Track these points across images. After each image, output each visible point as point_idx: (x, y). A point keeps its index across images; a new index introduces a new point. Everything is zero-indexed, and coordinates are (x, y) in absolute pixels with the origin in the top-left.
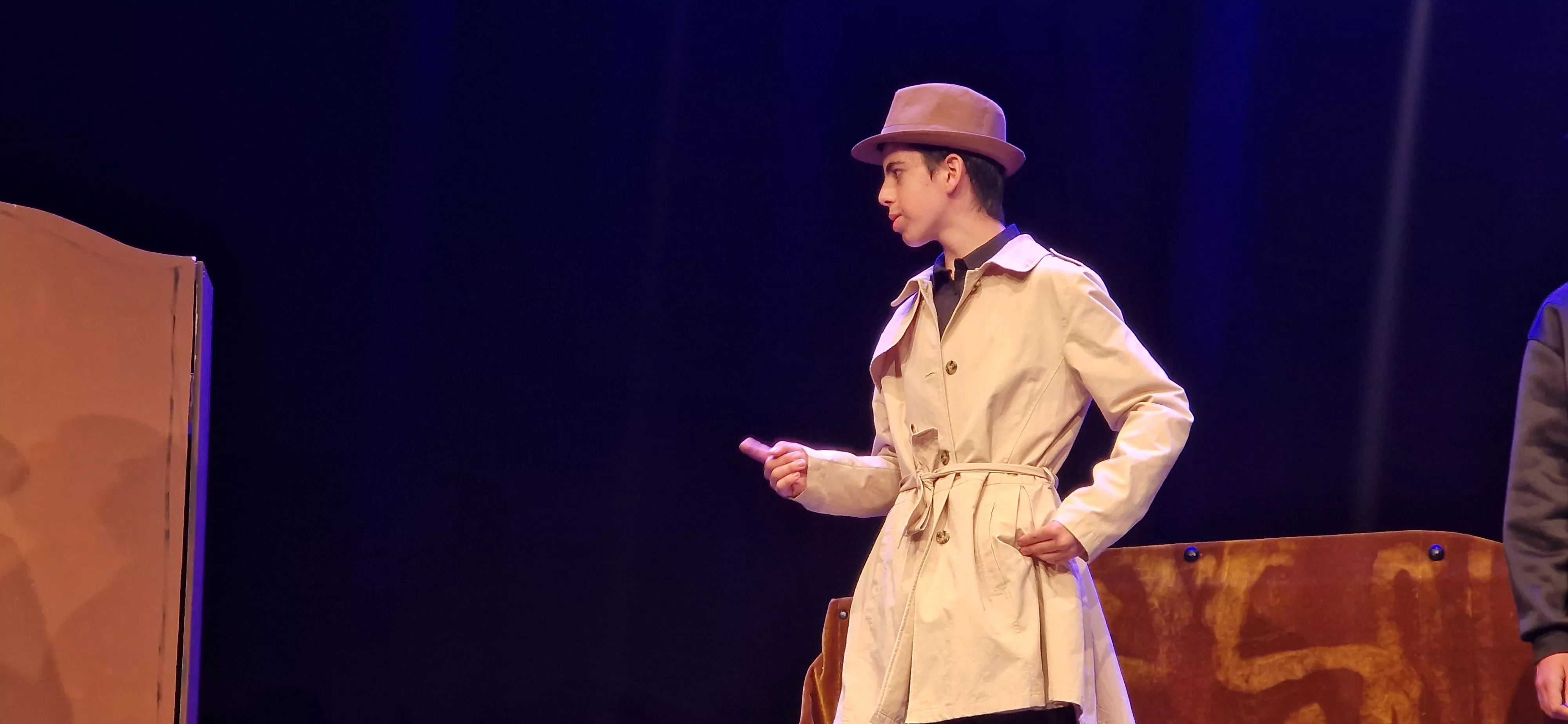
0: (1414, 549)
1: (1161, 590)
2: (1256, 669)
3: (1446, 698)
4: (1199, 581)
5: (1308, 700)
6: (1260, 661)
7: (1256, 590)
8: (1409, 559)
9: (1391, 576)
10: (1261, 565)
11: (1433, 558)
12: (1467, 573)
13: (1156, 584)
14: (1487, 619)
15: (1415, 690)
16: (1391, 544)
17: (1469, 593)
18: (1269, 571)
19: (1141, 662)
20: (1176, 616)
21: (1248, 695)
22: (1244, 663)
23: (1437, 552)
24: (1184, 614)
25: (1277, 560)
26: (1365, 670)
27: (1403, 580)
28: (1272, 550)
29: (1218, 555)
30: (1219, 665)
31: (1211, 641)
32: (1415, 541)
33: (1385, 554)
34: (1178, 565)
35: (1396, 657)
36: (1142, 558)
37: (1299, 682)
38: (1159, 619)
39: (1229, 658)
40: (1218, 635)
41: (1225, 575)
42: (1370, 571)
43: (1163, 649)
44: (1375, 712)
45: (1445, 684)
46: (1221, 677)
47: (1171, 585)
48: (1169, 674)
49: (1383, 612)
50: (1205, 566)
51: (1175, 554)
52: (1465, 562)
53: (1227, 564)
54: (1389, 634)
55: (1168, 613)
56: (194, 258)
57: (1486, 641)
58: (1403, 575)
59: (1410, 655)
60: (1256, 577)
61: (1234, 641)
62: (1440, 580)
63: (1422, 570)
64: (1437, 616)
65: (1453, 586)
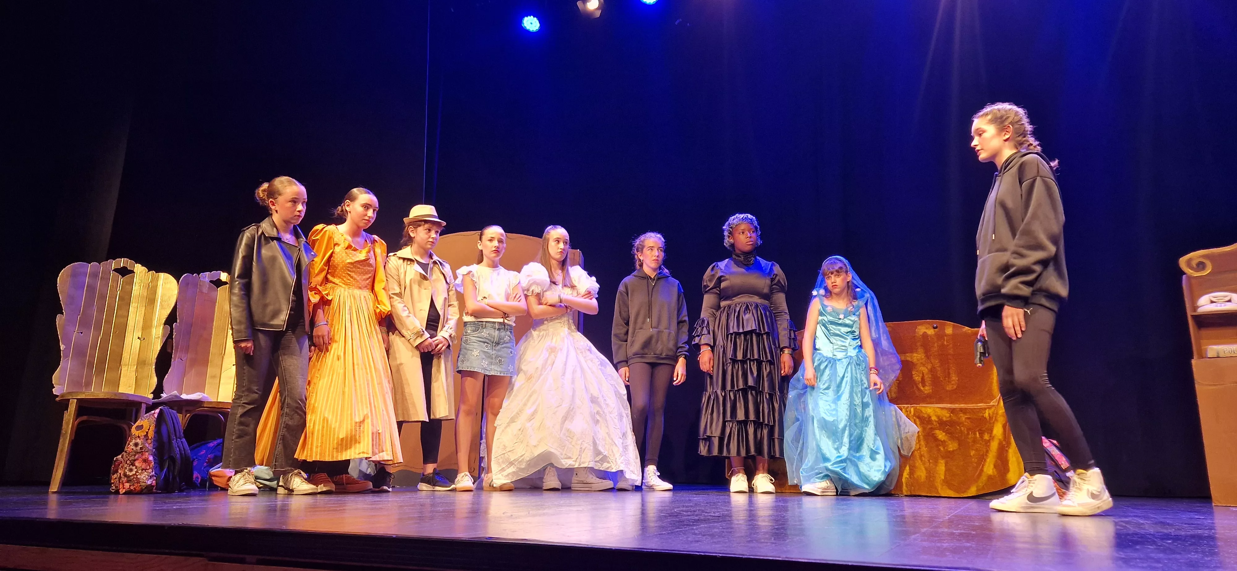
0: (928, 326)
3: (939, 369)
8: (927, 328)
9: (922, 333)
11: (934, 328)
12: (945, 332)
14: (951, 346)
15: (929, 367)
16: (922, 324)
17: (946, 338)
23: (935, 326)
26: (915, 360)
27: (925, 335)
32: (929, 323)
33: (919, 327)
35: (923, 357)
42: (915, 332)
44: (917, 373)
45: (939, 365)
49: (918, 344)
52: (944, 329)
54: (921, 350)
57: (951, 352)
58: (925, 332)
59: (928, 356)
62: (936, 335)
63: (931, 332)
64: (936, 345)
65: (940, 336)
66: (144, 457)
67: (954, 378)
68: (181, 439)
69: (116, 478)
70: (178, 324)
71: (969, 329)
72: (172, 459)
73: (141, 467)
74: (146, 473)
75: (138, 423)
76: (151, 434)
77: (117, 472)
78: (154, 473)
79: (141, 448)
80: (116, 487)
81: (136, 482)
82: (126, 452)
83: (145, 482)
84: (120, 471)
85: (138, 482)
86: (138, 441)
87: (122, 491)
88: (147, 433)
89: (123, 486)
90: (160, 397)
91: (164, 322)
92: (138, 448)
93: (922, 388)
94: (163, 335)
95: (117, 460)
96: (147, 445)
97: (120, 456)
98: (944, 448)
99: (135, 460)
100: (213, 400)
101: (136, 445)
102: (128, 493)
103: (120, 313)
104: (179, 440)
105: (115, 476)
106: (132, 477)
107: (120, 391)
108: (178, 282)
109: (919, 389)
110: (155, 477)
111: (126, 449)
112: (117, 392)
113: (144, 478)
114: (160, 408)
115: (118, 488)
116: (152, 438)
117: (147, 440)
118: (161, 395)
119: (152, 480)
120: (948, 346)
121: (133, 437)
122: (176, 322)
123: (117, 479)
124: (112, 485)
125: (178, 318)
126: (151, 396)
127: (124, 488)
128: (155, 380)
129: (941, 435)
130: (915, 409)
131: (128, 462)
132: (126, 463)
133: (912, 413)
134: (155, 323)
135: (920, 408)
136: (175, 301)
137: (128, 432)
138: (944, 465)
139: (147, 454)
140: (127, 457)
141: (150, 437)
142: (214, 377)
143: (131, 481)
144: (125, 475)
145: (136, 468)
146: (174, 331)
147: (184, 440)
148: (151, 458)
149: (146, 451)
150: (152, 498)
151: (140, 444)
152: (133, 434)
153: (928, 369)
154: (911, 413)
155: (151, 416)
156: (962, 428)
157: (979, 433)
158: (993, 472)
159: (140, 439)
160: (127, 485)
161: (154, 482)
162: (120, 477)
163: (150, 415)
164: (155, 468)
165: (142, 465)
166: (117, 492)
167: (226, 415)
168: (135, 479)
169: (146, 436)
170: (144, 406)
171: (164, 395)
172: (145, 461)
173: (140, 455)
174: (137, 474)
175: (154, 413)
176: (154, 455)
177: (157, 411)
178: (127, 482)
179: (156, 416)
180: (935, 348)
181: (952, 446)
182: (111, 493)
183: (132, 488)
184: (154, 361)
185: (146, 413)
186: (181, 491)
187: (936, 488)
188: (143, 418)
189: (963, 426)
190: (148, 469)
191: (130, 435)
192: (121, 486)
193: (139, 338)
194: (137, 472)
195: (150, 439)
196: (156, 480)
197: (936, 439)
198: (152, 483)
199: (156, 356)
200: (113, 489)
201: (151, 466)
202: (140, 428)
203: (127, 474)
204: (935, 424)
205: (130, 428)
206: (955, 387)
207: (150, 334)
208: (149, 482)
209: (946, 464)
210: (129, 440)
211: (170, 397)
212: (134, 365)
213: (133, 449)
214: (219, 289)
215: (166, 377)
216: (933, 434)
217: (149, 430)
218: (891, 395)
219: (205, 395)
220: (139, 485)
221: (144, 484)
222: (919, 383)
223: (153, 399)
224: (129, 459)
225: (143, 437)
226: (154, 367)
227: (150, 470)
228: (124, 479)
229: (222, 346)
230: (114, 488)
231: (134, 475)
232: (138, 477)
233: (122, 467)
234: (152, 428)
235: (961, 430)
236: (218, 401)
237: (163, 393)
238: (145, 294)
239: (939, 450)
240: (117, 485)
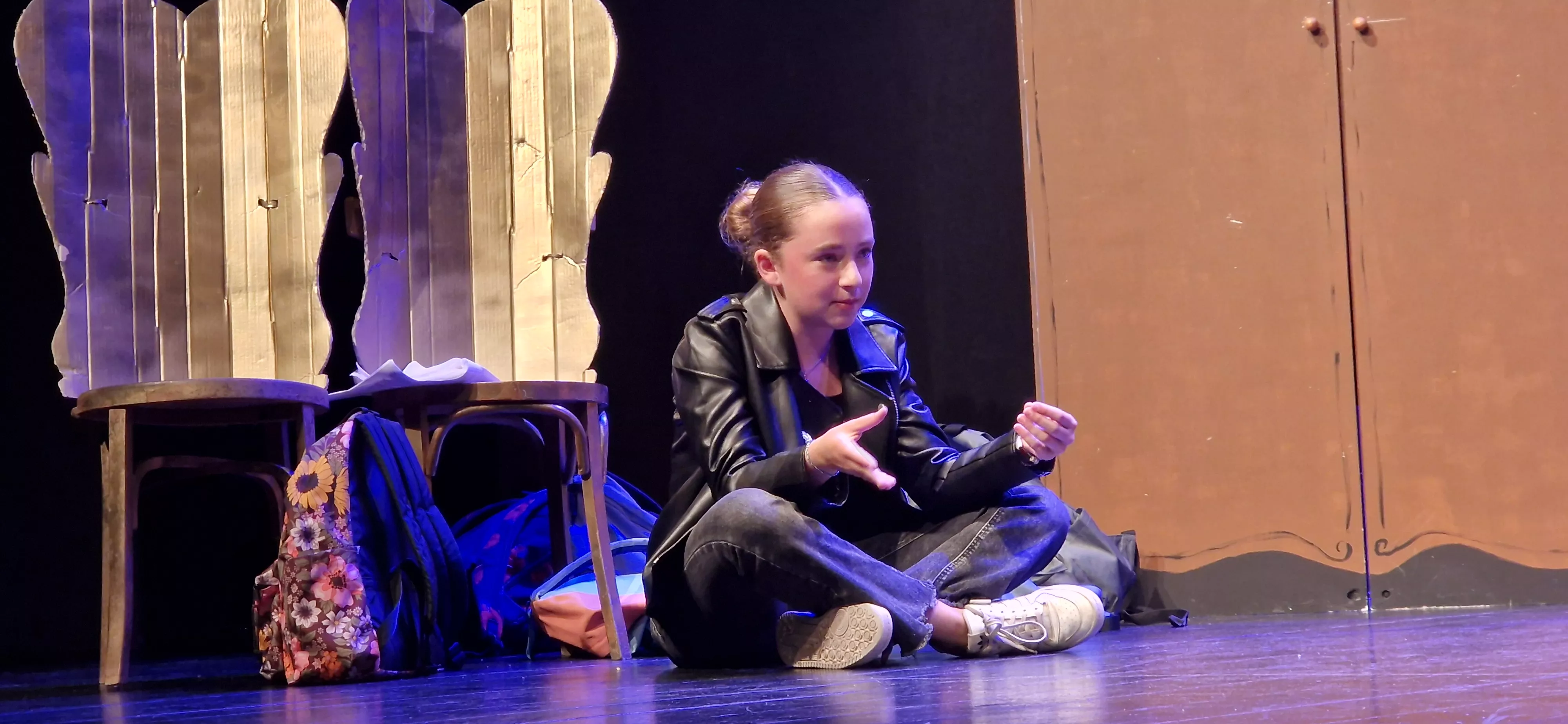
66: (334, 571)
68: (426, 509)
69: (268, 639)
70: (364, 145)
72: (413, 573)
73: (331, 600)
74: (347, 619)
75: (303, 468)
76: (342, 501)
77: (267, 618)
78: (368, 617)
79: (323, 545)
80: (275, 664)
81: (325, 646)
82: (283, 559)
83: (351, 647)
84: (276, 617)
85: (332, 648)
86: (310, 522)
87: (292, 676)
88: (331, 496)
89: (293, 661)
90: (351, 382)
91: (321, 144)
92: (315, 544)
94: (327, 189)
95: (263, 585)
96: (336, 534)
97: (270, 572)
99: (312, 582)
100: (502, 376)
101: (307, 535)
102: (309, 681)
103: (197, 128)
104: (421, 512)
105: (266, 631)
106: (313, 634)
107: (236, 375)
108: (344, 15)
110: (375, 628)
111: (282, 551)
112: (226, 377)
113: (346, 635)
114: (353, 417)
115: (280, 668)
116: (346, 511)
117: (334, 517)
118: (353, 374)
119: (367, 639)
121: (295, 513)
122: (360, 141)
123: (274, 642)
124: (264, 659)
125: (361, 126)
126: (322, 382)
127: (295, 668)
128: (324, 331)
131: (295, 588)
132: (290, 592)
134: (298, 150)
136: (342, 73)
137: (278, 494)
139: (340, 561)
140: (288, 575)
141: (341, 511)
142: (493, 302)
143: (310, 644)
144: (293, 627)
145: (318, 606)
146: (356, 168)
147: (435, 510)
148: (354, 573)
149: (337, 551)
150: (377, 693)
151: (318, 531)
152: (294, 504)
155: (334, 444)
159: (314, 517)
160: (302, 658)
161: (375, 644)
162: (280, 637)
163: (331, 441)
164: (369, 602)
165: (333, 594)
166: (279, 681)
167: (548, 422)
168: (320, 640)
169: (330, 506)
170: (308, 415)
171: (361, 376)
172: (339, 582)
173: (323, 565)
174: (325, 622)
175: (341, 435)
176: (361, 562)
177: (347, 427)
178: (303, 647)
179: (346, 441)
182: (261, 683)
183: (317, 664)
184: (314, 270)
185: (317, 439)
186: (453, 667)
188: (311, 452)
190: (352, 608)
191: (286, 506)
192: (287, 661)
193: (260, 202)
194: (322, 617)
195: (342, 516)
196: (379, 639)
198: (370, 648)
199: (317, 255)
200: (267, 672)
201: (358, 597)
202: (308, 483)
203: (298, 624)
205: (283, 485)
207: (289, 188)
208: (361, 648)
210: (286, 522)
211: (379, 379)
212: (262, 289)
213: (299, 549)
214: (465, 16)
215: (358, 316)
217: (334, 486)
219: (478, 364)
220: (335, 655)
221: (346, 653)
223: (332, 387)
224: (294, 580)
225: (320, 511)
226: (316, 289)
227: (358, 611)
228: (293, 641)
229: (501, 201)
230: (269, 666)
231: (315, 626)
232: (329, 631)
233: (281, 604)
234: (343, 482)
236: (519, 378)
237: (355, 369)
238: (257, 61)
240: (276, 659)
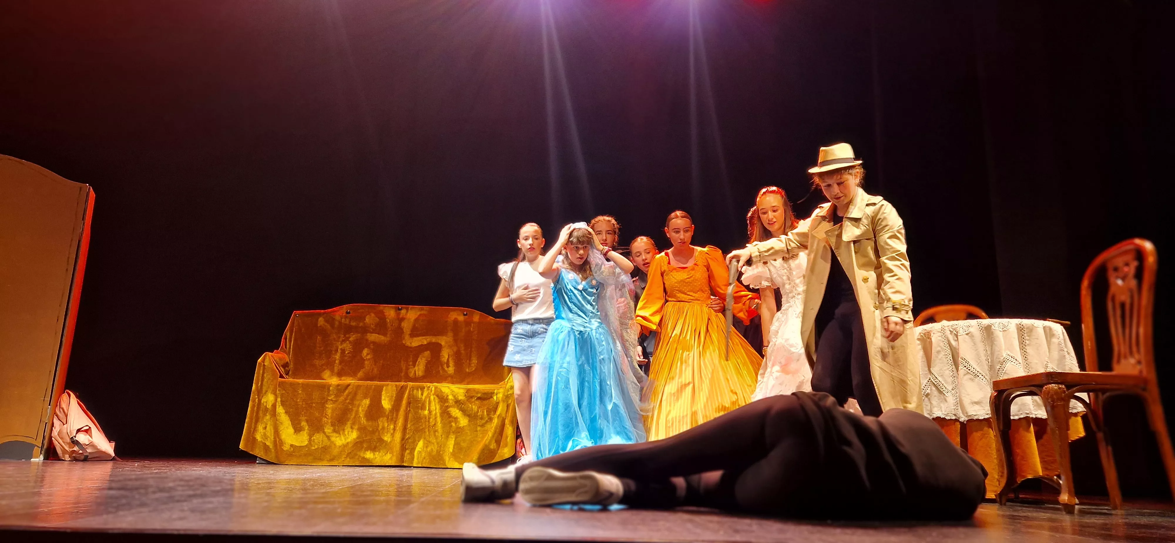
0: (459, 312)
1: (390, 317)
2: (414, 341)
3: (463, 352)
4: (401, 316)
5: (426, 350)
6: (415, 339)
7: (416, 320)
8: (458, 315)
9: (453, 319)
10: (419, 313)
11: (464, 315)
12: (472, 320)
13: (390, 315)
14: (476, 332)
15: (455, 349)
16: (454, 310)
17: (472, 325)
18: (420, 315)
19: (382, 336)
20: (393, 325)
21: (411, 348)
22: (411, 339)
23: (465, 313)
24: (396, 324)
25: (423, 312)
26: (443, 343)
27: (456, 321)
28: (422, 309)
29: (407, 309)
30: (404, 339)
31: (403, 332)
32: (460, 310)
33: (452, 313)
34: (396, 311)
35: (451, 340)
36: (386, 308)
37: (425, 345)
38: (389, 325)
39: (407, 337)
40: (404, 331)
41: (408, 315)
42: (447, 317)
43: (389, 333)
44: (444, 354)
45: (463, 348)
46: (404, 343)
47: (393, 316)
48: (390, 340)
49: (449, 328)
50: (403, 312)
51: (395, 308)
52: (472, 317)
53: (409, 312)
54: (450, 334)
55: (391, 324)
56: (88, 185)
58: (456, 319)
59: (456, 340)
60: (417, 316)
61: (409, 333)
62: (465, 321)
63: (461, 318)
64: (463, 330)
65: (468, 323)
67: (474, 361)
71: (493, 319)
93: (446, 369)
98: (456, 424)
109: (443, 369)
120: (473, 332)
129: (455, 412)
130: (436, 388)
133: (433, 392)
135: (440, 387)
138: (454, 439)
153: (453, 351)
154: (431, 391)
156: (474, 407)
157: (487, 411)
158: (494, 446)
180: (462, 334)
181: (463, 421)
187: (444, 461)
189: (474, 405)
197: (450, 416)
204: (451, 402)
206: (474, 369)
209: (456, 438)
216: (448, 411)
218: (418, 374)
222: (444, 364)
235: (472, 408)
239: (451, 426)
